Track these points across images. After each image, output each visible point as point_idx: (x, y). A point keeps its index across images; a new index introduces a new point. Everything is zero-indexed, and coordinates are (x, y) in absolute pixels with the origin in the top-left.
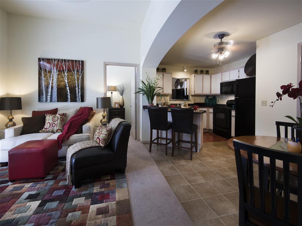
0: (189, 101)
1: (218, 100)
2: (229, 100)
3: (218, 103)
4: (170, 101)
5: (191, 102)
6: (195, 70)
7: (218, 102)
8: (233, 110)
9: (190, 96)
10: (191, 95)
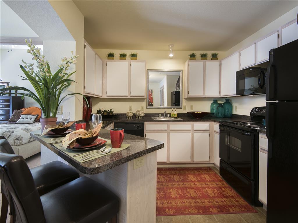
0: (182, 108)
1: (236, 107)
2: (256, 108)
3: (235, 113)
4: (147, 108)
5: (185, 110)
6: (190, 54)
7: (236, 111)
8: (263, 132)
9: (183, 99)
10: (185, 98)
